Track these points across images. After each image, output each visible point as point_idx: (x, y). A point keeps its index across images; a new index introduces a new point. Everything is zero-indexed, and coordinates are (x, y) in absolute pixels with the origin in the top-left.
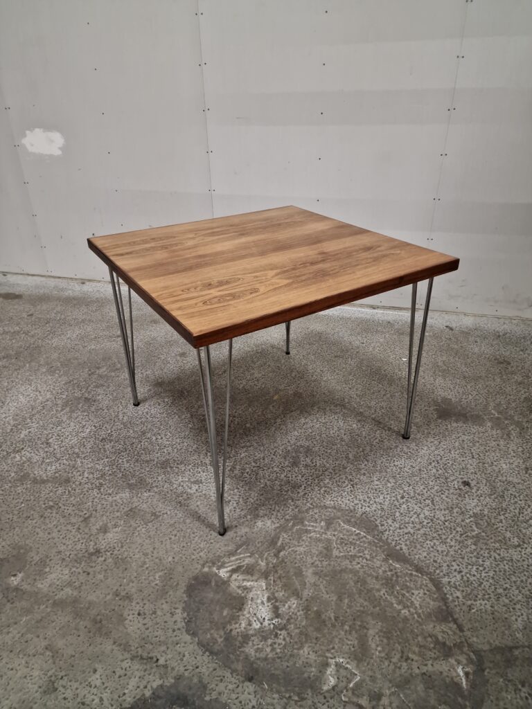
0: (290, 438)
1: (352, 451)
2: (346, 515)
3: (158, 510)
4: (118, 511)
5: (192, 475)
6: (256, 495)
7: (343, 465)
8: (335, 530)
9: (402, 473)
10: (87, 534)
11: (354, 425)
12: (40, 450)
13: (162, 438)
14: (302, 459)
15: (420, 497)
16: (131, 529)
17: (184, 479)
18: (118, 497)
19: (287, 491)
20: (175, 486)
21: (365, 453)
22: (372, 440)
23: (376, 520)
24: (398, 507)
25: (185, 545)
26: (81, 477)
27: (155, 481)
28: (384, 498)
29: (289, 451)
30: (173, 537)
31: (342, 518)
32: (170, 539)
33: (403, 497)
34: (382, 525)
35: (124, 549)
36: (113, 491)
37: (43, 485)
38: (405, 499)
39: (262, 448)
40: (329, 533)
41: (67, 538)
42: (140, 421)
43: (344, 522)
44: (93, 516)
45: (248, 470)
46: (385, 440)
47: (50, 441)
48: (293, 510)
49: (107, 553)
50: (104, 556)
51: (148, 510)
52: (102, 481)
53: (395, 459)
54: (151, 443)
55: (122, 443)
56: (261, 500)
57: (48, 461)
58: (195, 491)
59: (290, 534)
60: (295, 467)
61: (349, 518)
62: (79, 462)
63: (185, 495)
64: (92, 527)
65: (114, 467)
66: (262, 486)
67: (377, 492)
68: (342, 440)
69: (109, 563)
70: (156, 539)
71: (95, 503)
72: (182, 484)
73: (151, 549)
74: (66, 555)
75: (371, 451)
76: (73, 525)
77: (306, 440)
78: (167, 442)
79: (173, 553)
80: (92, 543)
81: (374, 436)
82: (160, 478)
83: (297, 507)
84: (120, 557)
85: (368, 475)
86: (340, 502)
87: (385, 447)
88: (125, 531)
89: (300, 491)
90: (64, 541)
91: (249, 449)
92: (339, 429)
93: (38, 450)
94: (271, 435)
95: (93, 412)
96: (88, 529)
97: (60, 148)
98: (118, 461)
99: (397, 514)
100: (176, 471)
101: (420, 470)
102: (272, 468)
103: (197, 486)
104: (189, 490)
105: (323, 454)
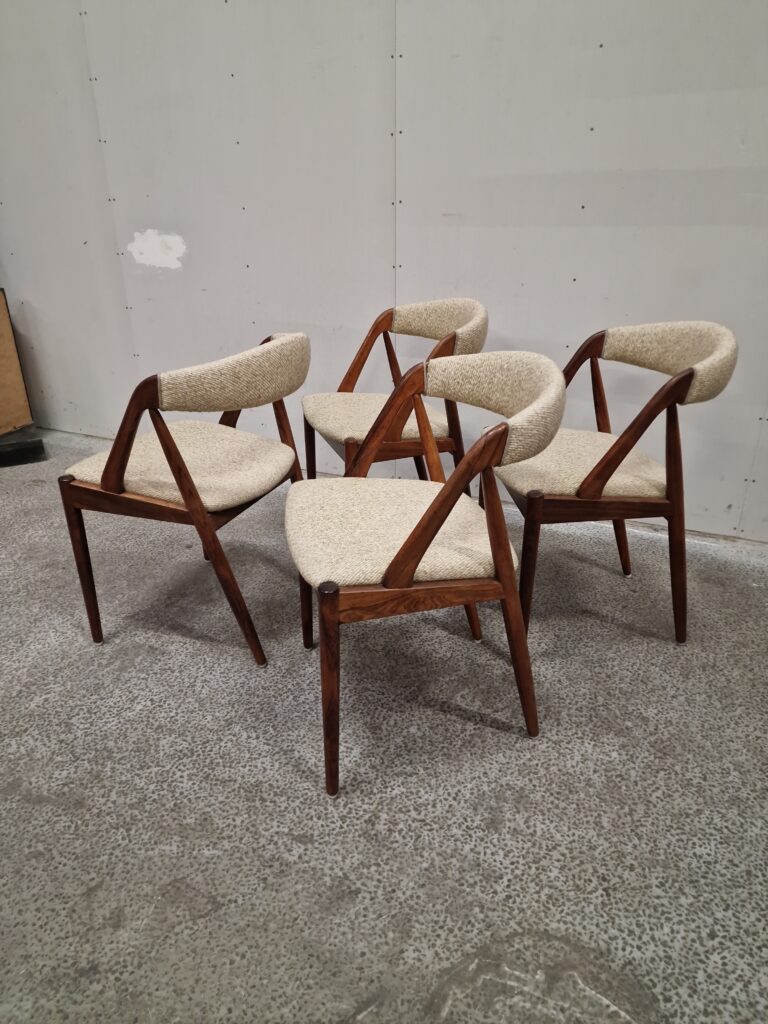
0: (487, 766)
1: (608, 809)
2: (591, 963)
3: (221, 891)
4: (150, 882)
5: (296, 820)
6: (411, 884)
7: (589, 841)
8: (565, 997)
9: (711, 876)
10: (85, 924)
11: (614, 755)
12: (53, 737)
13: (258, 738)
14: (508, 815)
15: (750, 940)
16: (165, 926)
17: (281, 829)
18: (157, 851)
19: (472, 886)
20: (263, 841)
21: (636, 818)
22: (649, 791)
23: (655, 985)
24: (703, 957)
25: (257, 982)
26: (105, 799)
27: (229, 825)
28: (672, 931)
29: (484, 792)
30: (238, 959)
31: (581, 968)
32: (232, 962)
33: (712, 936)
34: (668, 1000)
35: (142, 972)
36: (150, 838)
37: (37, 807)
38: (717, 940)
39: (433, 782)
40: (551, 1003)
41: (48, 927)
42: (228, 698)
43: (585, 979)
44: (104, 886)
45: (401, 826)
46: (676, 795)
47: (74, 720)
48: (480, 932)
49: (109, 975)
50: (103, 981)
51: (203, 888)
52: (136, 812)
53: (695, 839)
54: (237, 744)
55: (189, 739)
56: (418, 897)
57: (59, 759)
58: (296, 858)
59: (468, 991)
60: (491, 830)
61: (595, 970)
62: (108, 769)
63: (277, 864)
64: (97, 912)
65: (165, 786)
66: (425, 865)
67: (658, 914)
68: (589, 783)
69: (109, 1000)
70: (205, 958)
71: (114, 859)
72: (276, 839)
73: (192, 982)
74: (36, 966)
75: (647, 814)
76: (66, 899)
77: (520, 774)
78: (266, 747)
79: (229, 999)
80: (88, 947)
81: (654, 783)
82: (238, 822)
83: (489, 926)
84: (130, 990)
85: (639, 870)
86: (579, 928)
87: (676, 811)
88: (153, 929)
89: (499, 889)
90: (40, 933)
91: (409, 779)
92: (585, 759)
93: (48, 737)
94: (453, 754)
95: (156, 674)
96: (88, 912)
97: (179, 259)
98: (174, 774)
99: (701, 976)
100: (270, 809)
101: (749, 873)
102: (449, 826)
103: (303, 847)
104: (286, 855)
105: (549, 811)
